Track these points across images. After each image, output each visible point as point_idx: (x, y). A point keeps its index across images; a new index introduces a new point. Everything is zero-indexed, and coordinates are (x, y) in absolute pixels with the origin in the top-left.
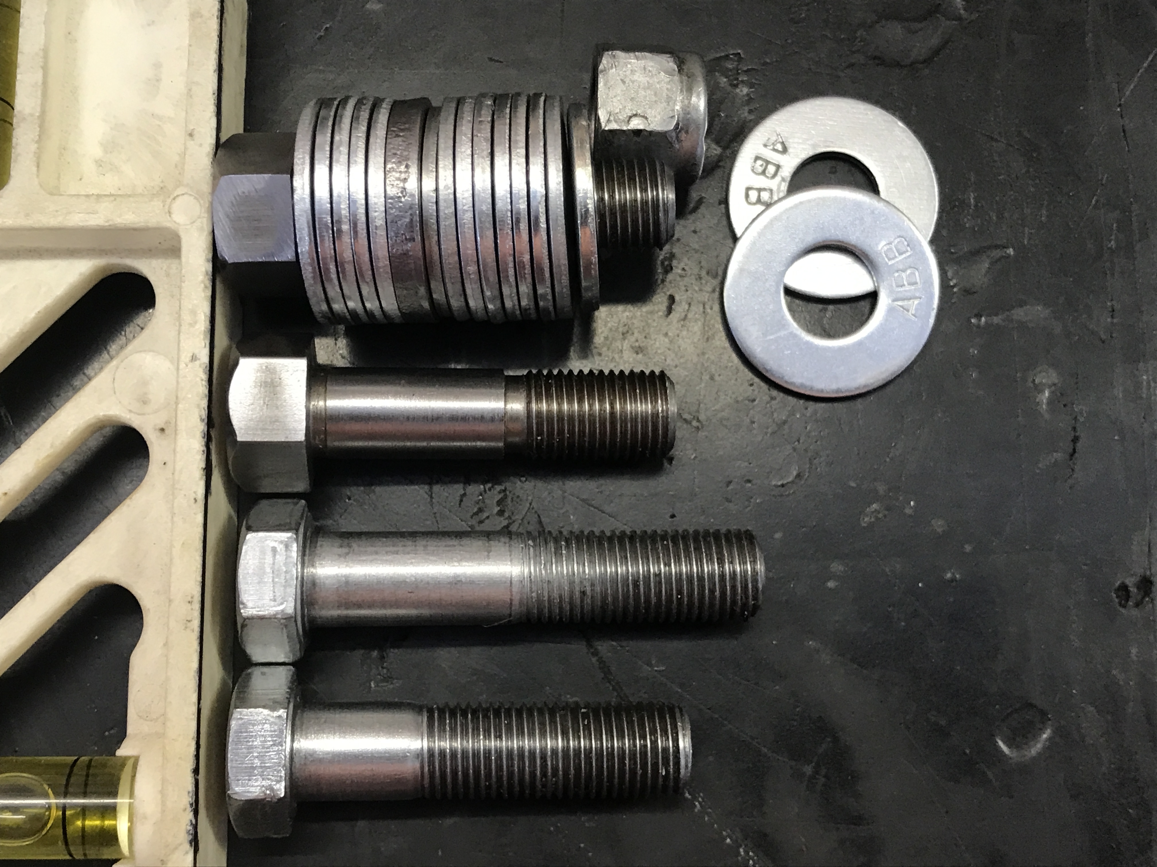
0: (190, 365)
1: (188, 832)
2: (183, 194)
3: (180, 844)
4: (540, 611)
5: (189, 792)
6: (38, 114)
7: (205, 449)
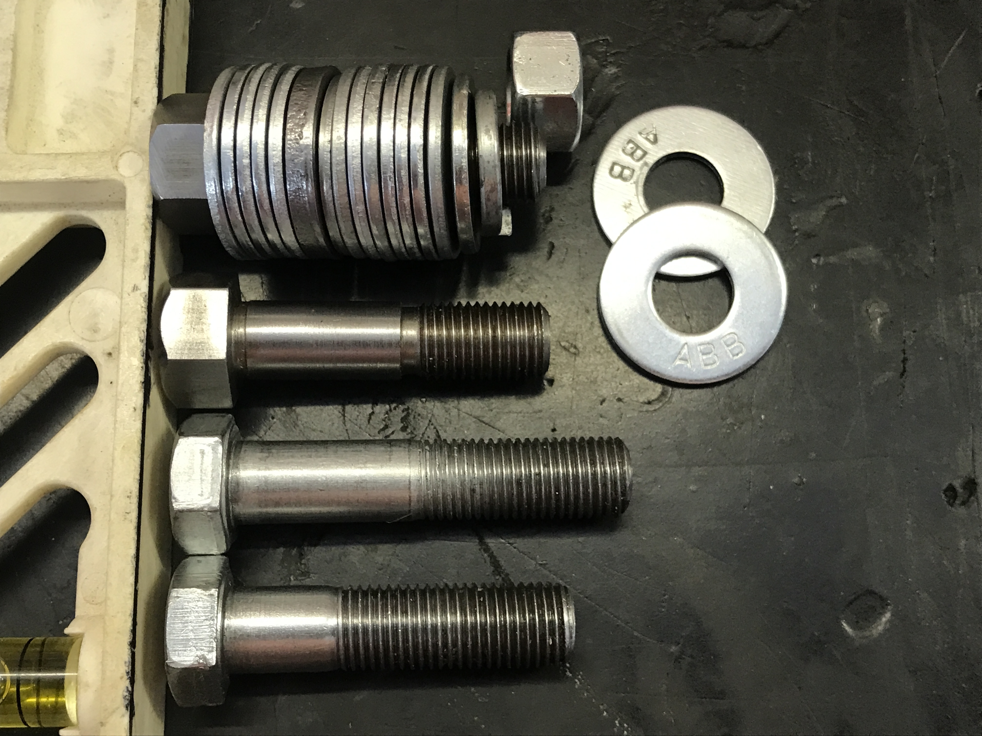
0: (132, 295)
1: (125, 697)
2: (128, 152)
3: (117, 708)
4: (436, 510)
5: (125, 663)
6: (7, 88)
7: (144, 366)
